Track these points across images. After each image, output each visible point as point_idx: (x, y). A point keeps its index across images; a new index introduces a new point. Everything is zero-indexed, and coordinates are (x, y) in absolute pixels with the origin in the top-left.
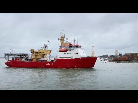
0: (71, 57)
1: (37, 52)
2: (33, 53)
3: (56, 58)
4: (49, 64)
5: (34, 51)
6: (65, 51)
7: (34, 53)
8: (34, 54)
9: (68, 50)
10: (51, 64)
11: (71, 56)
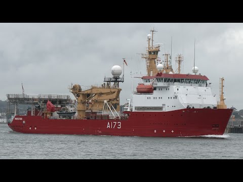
0: (161, 108)
1: (86, 92)
2: (78, 96)
3: (129, 110)
4: (114, 124)
5: (80, 90)
6: (150, 91)
7: (81, 96)
8: (81, 98)
9: (155, 89)
10: (117, 124)
11: (161, 106)
